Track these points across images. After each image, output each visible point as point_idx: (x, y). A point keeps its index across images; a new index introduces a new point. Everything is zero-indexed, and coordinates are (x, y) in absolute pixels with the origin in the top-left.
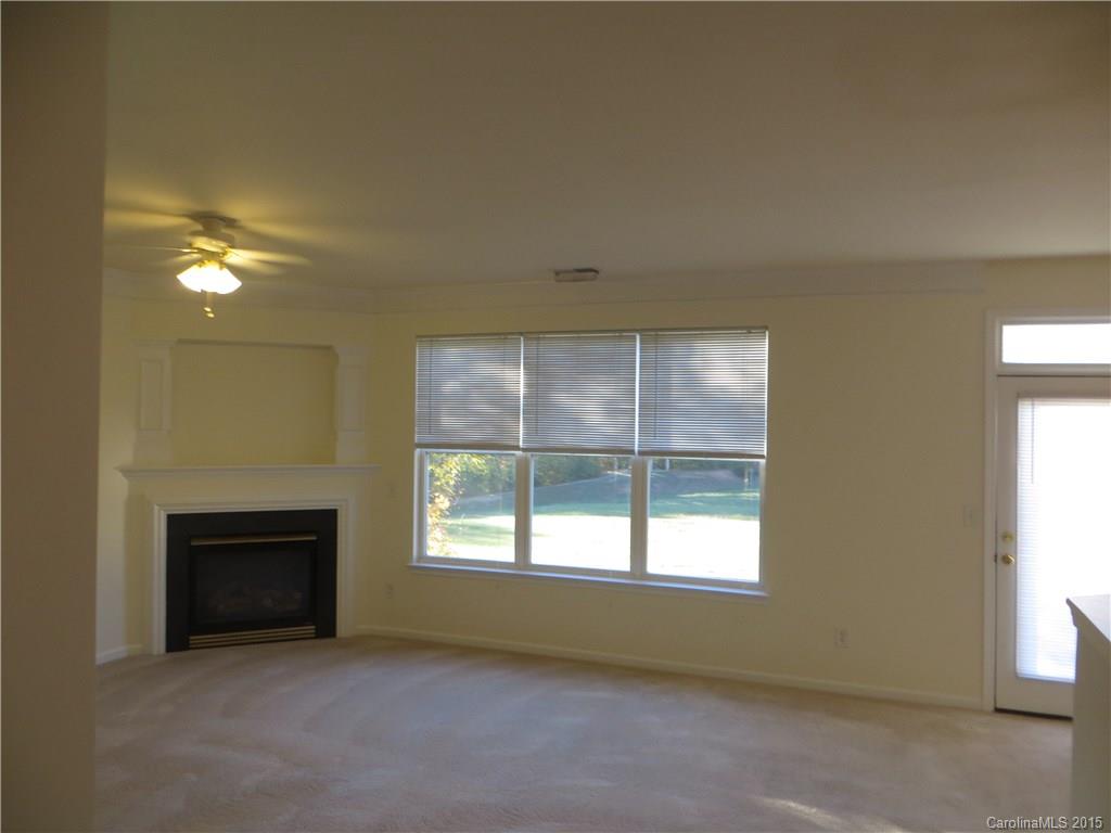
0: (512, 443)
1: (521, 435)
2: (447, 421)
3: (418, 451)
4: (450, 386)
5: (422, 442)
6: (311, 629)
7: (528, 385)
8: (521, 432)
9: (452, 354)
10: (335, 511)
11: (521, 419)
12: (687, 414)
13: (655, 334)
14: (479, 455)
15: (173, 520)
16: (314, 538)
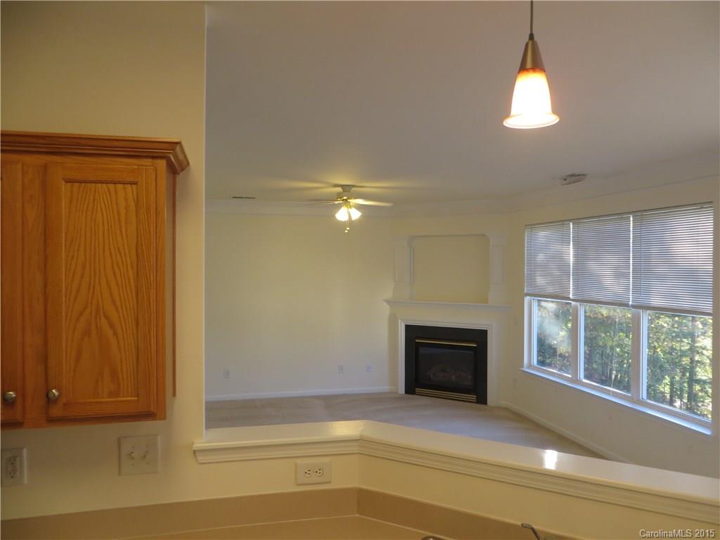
0: (566, 295)
1: (571, 290)
2: (540, 281)
3: (527, 299)
4: (541, 257)
5: (530, 292)
6: (473, 397)
7: (576, 256)
8: (571, 288)
9: (542, 235)
10: (486, 331)
11: (571, 279)
12: (662, 278)
13: (641, 214)
14: (553, 302)
15: (409, 328)
16: (475, 345)
